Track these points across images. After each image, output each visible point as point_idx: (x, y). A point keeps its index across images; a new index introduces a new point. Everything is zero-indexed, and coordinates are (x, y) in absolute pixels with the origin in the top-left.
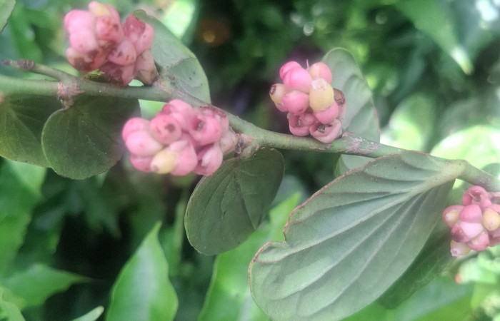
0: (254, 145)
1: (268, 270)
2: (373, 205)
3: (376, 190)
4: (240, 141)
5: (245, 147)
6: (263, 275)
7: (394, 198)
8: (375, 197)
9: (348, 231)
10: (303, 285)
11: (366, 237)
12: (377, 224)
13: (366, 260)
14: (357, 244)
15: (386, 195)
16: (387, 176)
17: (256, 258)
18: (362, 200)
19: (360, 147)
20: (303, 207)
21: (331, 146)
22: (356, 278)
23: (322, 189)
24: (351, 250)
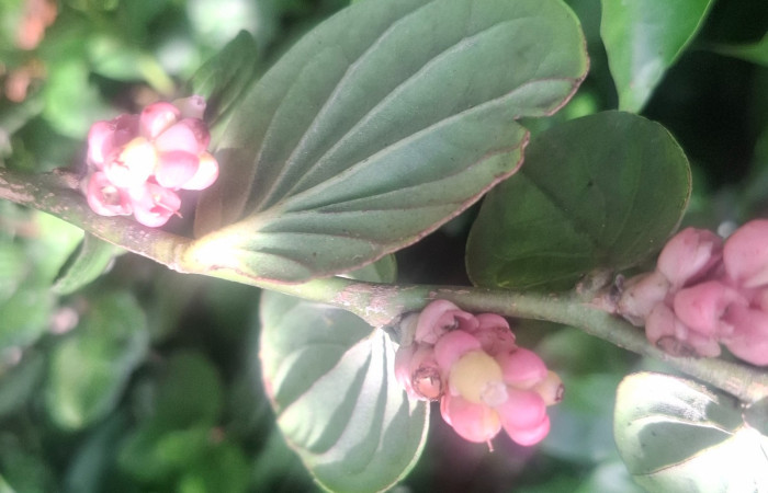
0: (588, 291)
1: (544, 66)
2: (342, 192)
3: (346, 216)
4: (617, 298)
5: (604, 288)
6: (553, 58)
7: (307, 203)
8: (344, 204)
9: (386, 145)
10: (461, 47)
11: (348, 136)
12: (331, 159)
13: (338, 98)
14: (363, 123)
15: (323, 208)
16: (330, 239)
17: (573, 87)
18: (368, 199)
19: (371, 295)
20: (496, 177)
21: (428, 296)
22: (354, 67)
23: (463, 209)
24: (373, 113)
